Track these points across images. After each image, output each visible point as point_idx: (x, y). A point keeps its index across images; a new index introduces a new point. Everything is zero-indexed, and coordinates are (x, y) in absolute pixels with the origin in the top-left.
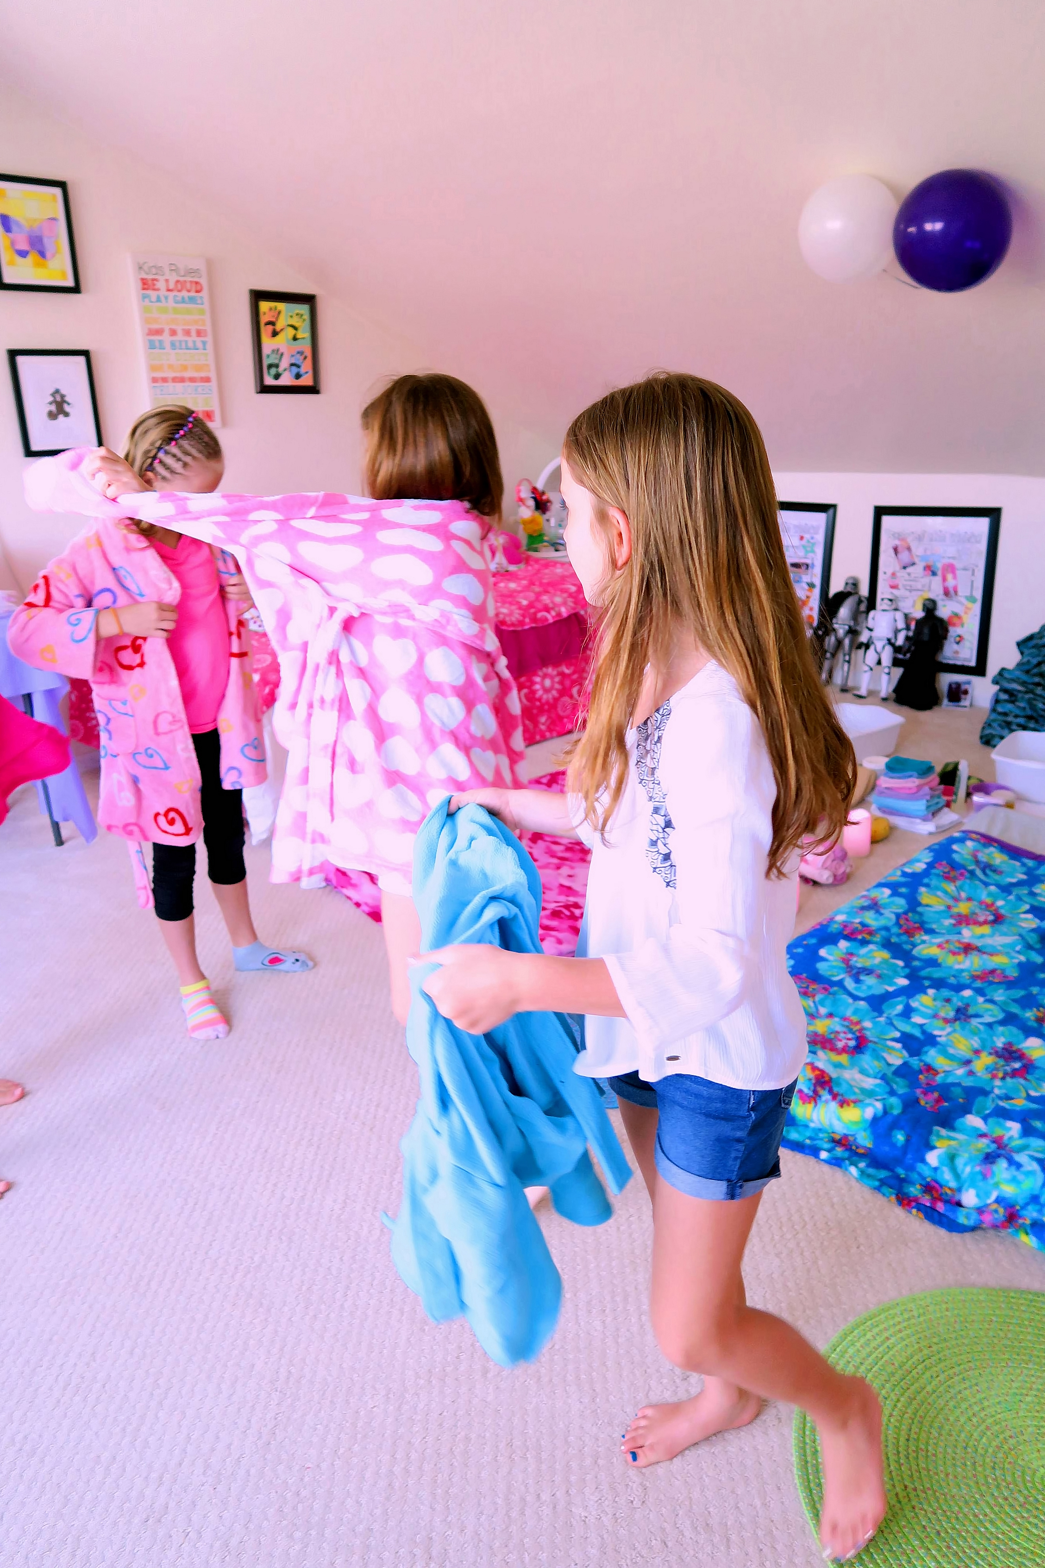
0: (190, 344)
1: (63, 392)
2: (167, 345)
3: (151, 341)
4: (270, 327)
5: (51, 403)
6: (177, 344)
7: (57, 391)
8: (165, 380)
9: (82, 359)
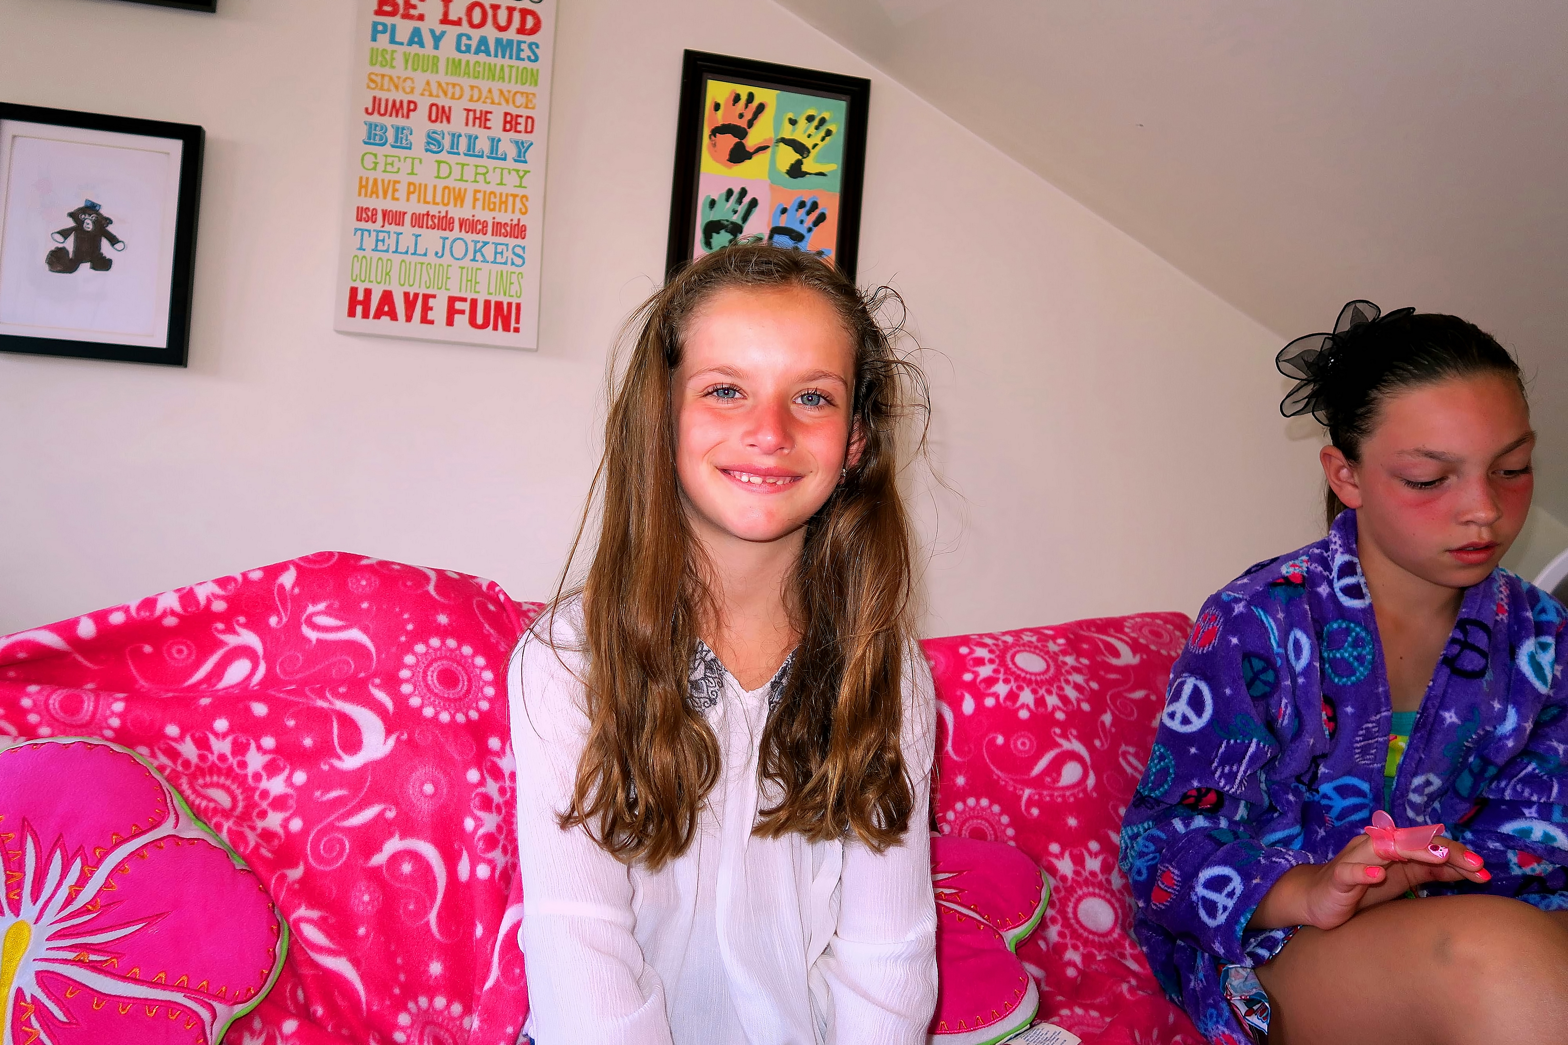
0: (483, 144)
1: (105, 212)
2: (418, 139)
3: (371, 126)
4: (728, 141)
5: (65, 233)
6: (447, 143)
7: (91, 208)
8: (394, 218)
9: (175, 147)
